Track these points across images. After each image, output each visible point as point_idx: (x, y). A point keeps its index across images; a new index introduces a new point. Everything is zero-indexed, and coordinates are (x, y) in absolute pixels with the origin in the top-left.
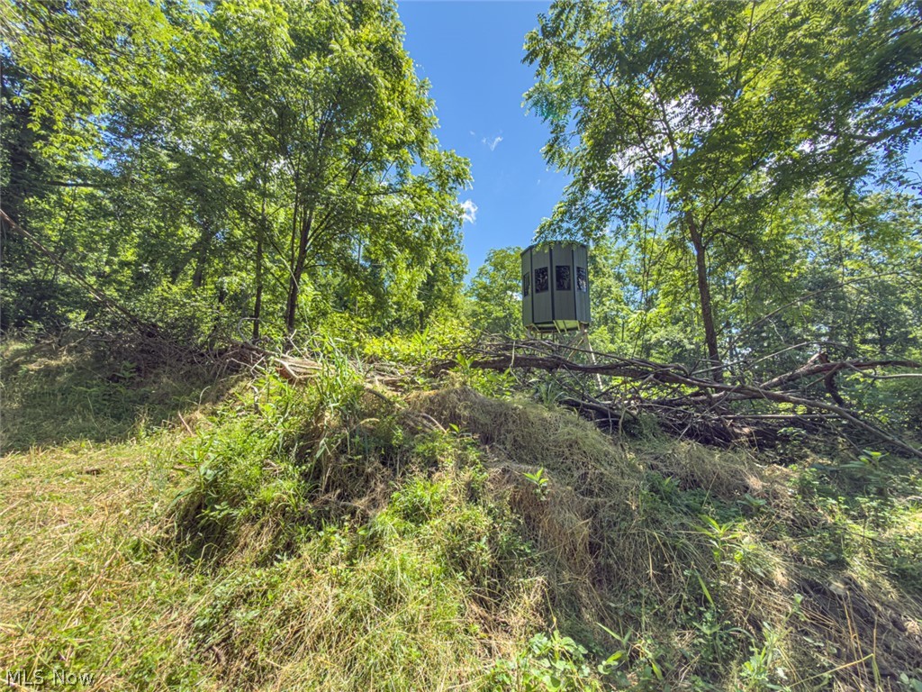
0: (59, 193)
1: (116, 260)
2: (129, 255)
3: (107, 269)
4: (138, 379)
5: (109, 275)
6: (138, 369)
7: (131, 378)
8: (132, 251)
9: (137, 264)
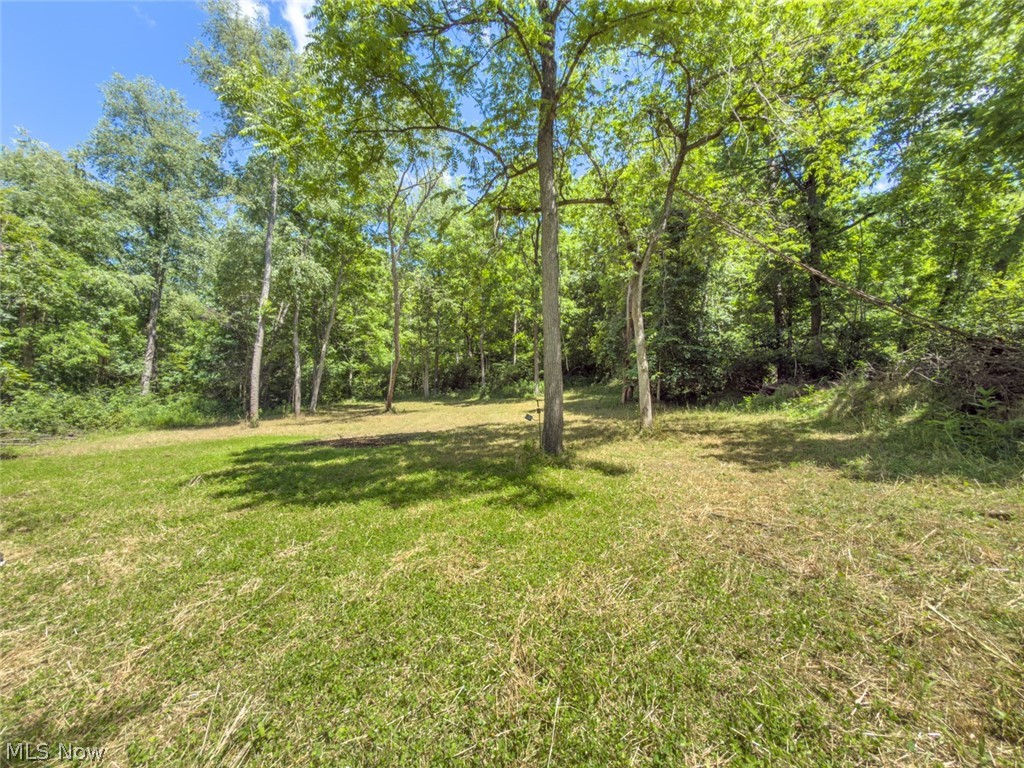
0: (847, 237)
1: (914, 278)
2: (929, 266)
3: (908, 292)
4: (1001, 409)
5: (911, 298)
6: (998, 397)
7: (992, 408)
8: (929, 261)
9: (941, 274)
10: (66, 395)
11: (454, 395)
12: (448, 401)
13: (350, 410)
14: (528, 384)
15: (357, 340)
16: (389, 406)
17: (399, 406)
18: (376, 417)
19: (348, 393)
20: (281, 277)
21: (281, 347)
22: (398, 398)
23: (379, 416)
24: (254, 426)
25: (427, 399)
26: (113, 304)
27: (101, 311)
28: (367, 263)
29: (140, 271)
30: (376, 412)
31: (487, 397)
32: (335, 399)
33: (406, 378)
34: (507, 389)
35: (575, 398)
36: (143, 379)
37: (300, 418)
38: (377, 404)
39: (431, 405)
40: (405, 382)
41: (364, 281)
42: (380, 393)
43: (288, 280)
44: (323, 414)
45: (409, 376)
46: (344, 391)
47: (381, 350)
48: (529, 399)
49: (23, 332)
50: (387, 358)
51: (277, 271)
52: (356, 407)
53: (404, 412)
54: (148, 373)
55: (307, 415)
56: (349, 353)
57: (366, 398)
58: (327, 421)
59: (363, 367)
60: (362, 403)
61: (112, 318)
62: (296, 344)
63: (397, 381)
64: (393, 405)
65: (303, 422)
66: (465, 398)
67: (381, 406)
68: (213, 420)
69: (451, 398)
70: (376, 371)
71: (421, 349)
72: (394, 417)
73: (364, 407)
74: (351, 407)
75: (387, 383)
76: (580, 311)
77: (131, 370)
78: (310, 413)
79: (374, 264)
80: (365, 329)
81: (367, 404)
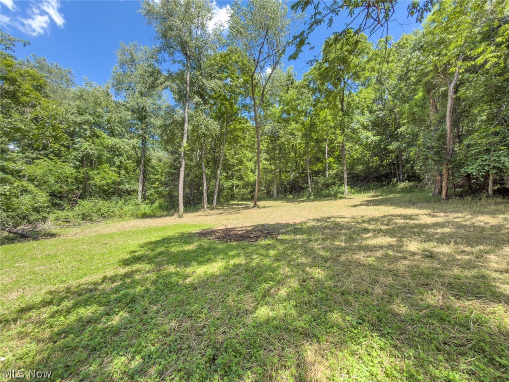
10: (97, 201)
11: (291, 196)
12: (288, 200)
13: (234, 206)
14: (339, 188)
15: (237, 168)
16: (255, 204)
17: (260, 203)
18: (248, 210)
19: (233, 197)
20: (193, 131)
21: (195, 171)
22: (260, 199)
23: (250, 210)
24: (180, 217)
25: (276, 200)
26: (122, 155)
27: (116, 159)
28: (240, 123)
29: (133, 138)
30: (247, 207)
31: (312, 197)
32: (227, 201)
33: (263, 188)
34: (325, 192)
35: (377, 196)
36: (139, 192)
37: (208, 212)
38: (248, 203)
39: (278, 203)
40: (263, 190)
41: (239, 134)
42: (249, 197)
43: (197, 131)
44: (219, 209)
45: (265, 187)
46: (231, 196)
47: (249, 173)
48: (341, 198)
49: (82, 170)
50: (252, 178)
51: (191, 127)
52: (237, 205)
53: (264, 207)
54: (140, 189)
55: (211, 210)
56: (233, 176)
57: (242, 199)
58: (221, 213)
59: (240, 183)
60: (240, 202)
61: (121, 162)
62: (204, 169)
63: (259, 189)
64: (258, 203)
65: (208, 214)
66: (299, 198)
67: (251, 204)
68: (165, 213)
69: (290, 199)
70: (247, 185)
71: (271, 171)
72: (259, 210)
73: (241, 205)
74: (234, 204)
75: (254, 191)
76: (376, 138)
77: (130, 187)
78: (212, 209)
79: (244, 123)
80: (241, 162)
81: (243, 203)
